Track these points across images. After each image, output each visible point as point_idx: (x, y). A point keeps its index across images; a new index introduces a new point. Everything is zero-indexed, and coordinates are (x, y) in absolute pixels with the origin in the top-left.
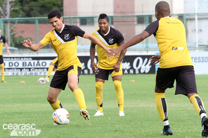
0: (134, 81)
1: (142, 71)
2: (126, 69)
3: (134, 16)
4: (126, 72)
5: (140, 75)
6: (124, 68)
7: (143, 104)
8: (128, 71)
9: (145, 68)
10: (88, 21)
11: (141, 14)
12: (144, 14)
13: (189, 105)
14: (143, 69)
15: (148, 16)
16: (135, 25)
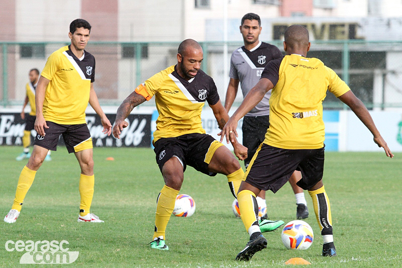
0: (112, 159)
1: (128, 142)
2: (99, 137)
3: (116, 44)
4: (99, 142)
5: (124, 150)
6: (96, 136)
7: (126, 200)
8: (104, 140)
9: (134, 137)
10: (35, 50)
11: (128, 40)
12: (135, 40)
13: (207, 204)
14: (129, 139)
15: (141, 44)
16: (117, 60)
